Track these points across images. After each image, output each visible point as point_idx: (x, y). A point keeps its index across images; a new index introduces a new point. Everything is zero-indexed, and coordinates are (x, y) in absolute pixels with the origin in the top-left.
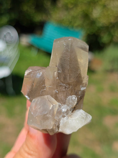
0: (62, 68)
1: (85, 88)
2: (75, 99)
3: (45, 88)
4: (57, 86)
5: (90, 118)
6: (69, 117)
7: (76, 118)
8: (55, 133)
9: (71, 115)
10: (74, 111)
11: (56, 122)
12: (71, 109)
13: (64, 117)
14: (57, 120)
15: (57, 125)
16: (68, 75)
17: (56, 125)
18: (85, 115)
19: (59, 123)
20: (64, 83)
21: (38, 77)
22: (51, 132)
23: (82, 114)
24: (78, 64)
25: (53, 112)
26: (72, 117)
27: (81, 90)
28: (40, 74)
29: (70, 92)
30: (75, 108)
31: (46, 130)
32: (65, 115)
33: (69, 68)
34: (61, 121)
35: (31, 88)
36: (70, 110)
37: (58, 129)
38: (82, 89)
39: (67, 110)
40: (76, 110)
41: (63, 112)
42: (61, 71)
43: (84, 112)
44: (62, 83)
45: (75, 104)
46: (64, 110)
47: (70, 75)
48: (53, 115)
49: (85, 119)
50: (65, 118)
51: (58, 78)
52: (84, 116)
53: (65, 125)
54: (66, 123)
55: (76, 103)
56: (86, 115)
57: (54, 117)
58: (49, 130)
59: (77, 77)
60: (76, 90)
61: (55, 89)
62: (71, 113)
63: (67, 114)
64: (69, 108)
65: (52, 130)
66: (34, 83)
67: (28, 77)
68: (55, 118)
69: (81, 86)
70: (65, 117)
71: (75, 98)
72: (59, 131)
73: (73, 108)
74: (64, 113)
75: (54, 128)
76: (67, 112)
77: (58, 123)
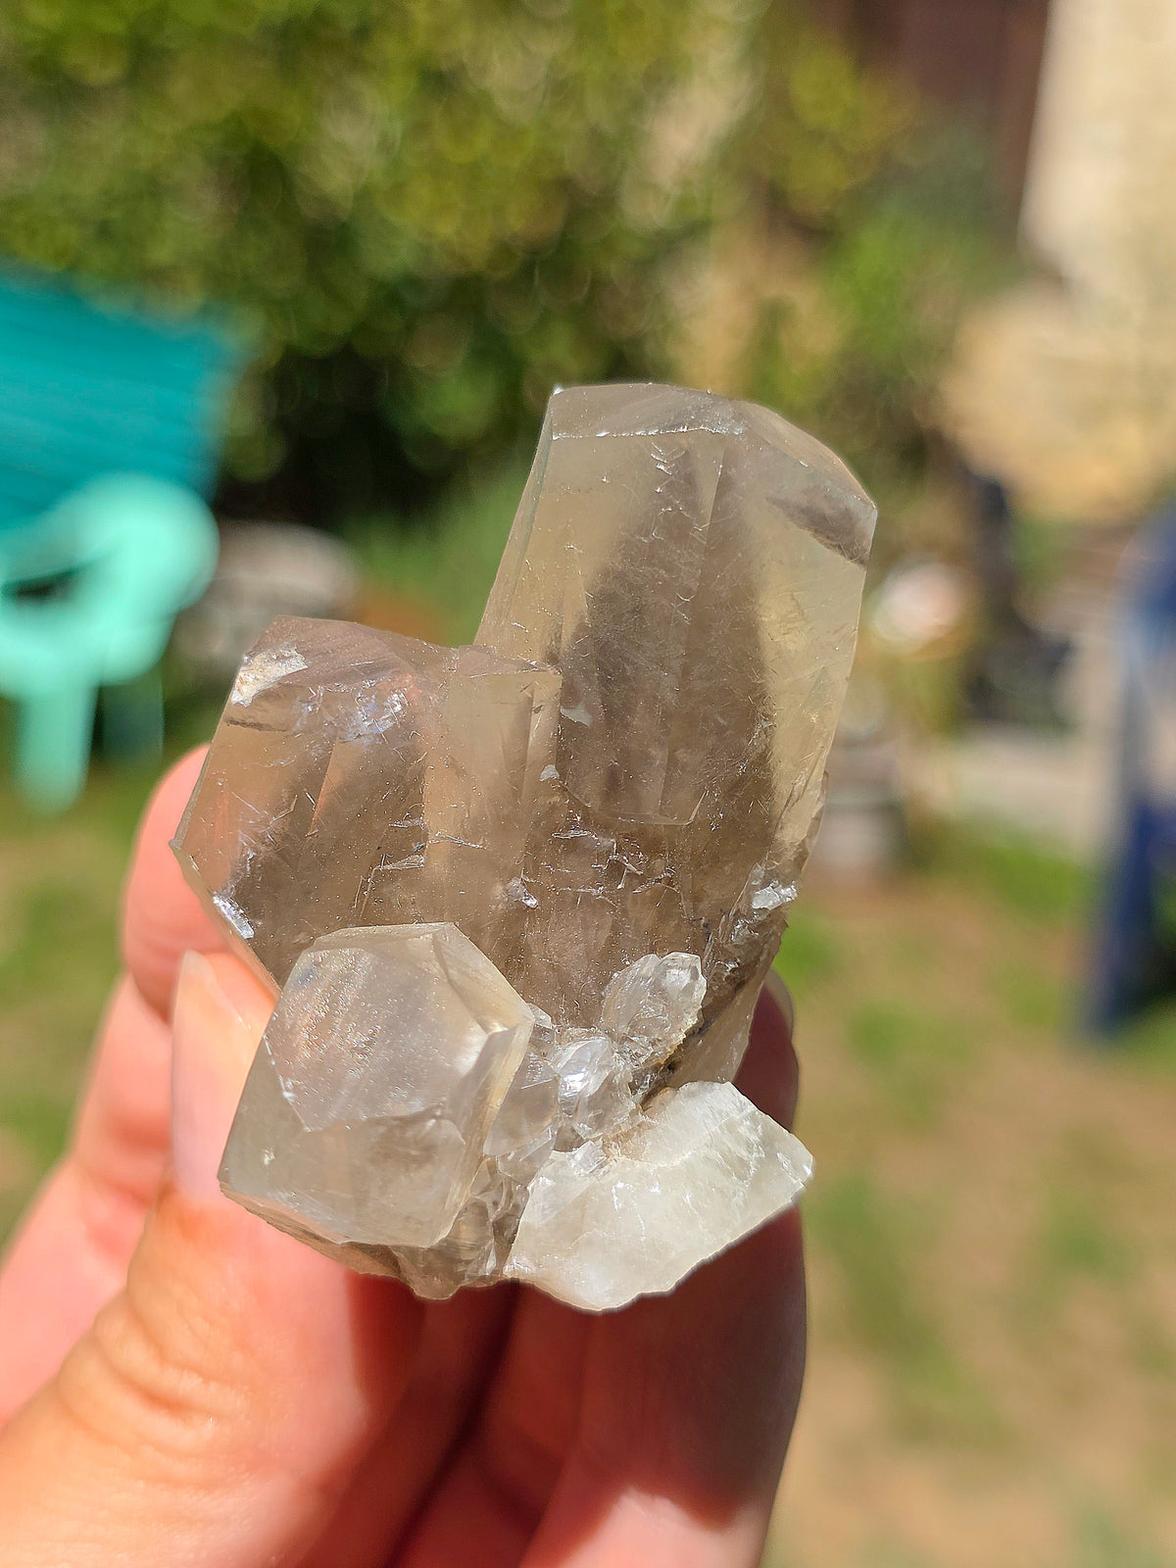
0: (604, 682)
1: (789, 892)
2: (688, 990)
3: (421, 851)
4: (534, 847)
5: (797, 1168)
6: (615, 1151)
7: (677, 1162)
8: (466, 1283)
9: (628, 1135)
10: (659, 1098)
11: (485, 1190)
12: (639, 1076)
13: (568, 1143)
14: (500, 1166)
15: (492, 1217)
16: (659, 755)
17: (482, 1211)
18: (754, 1138)
19: (518, 1199)
20: (605, 829)
21: (366, 741)
22: (428, 1271)
23: (731, 1127)
24: (761, 668)
25: (483, 1095)
26: (635, 1155)
27: (755, 906)
28: (381, 707)
29: (648, 919)
30: (671, 1066)
31: (383, 1254)
32: (582, 1129)
33: (671, 697)
34: (541, 1184)
35: (286, 837)
36: (633, 1088)
37: (503, 1255)
38: (766, 899)
39: (609, 1085)
40: (677, 1087)
41: (567, 1103)
42: (590, 709)
43: (751, 1107)
44: (586, 823)
45: (682, 1036)
46: (579, 1083)
47: (672, 762)
48: (475, 1122)
49: (757, 1177)
50: (579, 1153)
51: (550, 772)
52: (749, 1147)
53: (571, 1227)
54: (582, 1203)
55: (691, 1021)
56: (767, 1142)
57: (481, 1144)
58: (412, 1252)
59: (738, 783)
60: (704, 906)
61: (513, 875)
62: (633, 1113)
63: (599, 1122)
64: (624, 1069)
65: (446, 1256)
66: (316, 790)
67: (259, 717)
68: (486, 1149)
69: (759, 870)
70: (580, 1143)
71: (685, 977)
72: (508, 1272)
73: (656, 1069)
74: (571, 1107)
75: (467, 1236)
76: (602, 1103)
77: (510, 1196)
